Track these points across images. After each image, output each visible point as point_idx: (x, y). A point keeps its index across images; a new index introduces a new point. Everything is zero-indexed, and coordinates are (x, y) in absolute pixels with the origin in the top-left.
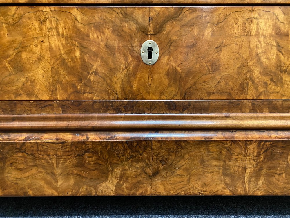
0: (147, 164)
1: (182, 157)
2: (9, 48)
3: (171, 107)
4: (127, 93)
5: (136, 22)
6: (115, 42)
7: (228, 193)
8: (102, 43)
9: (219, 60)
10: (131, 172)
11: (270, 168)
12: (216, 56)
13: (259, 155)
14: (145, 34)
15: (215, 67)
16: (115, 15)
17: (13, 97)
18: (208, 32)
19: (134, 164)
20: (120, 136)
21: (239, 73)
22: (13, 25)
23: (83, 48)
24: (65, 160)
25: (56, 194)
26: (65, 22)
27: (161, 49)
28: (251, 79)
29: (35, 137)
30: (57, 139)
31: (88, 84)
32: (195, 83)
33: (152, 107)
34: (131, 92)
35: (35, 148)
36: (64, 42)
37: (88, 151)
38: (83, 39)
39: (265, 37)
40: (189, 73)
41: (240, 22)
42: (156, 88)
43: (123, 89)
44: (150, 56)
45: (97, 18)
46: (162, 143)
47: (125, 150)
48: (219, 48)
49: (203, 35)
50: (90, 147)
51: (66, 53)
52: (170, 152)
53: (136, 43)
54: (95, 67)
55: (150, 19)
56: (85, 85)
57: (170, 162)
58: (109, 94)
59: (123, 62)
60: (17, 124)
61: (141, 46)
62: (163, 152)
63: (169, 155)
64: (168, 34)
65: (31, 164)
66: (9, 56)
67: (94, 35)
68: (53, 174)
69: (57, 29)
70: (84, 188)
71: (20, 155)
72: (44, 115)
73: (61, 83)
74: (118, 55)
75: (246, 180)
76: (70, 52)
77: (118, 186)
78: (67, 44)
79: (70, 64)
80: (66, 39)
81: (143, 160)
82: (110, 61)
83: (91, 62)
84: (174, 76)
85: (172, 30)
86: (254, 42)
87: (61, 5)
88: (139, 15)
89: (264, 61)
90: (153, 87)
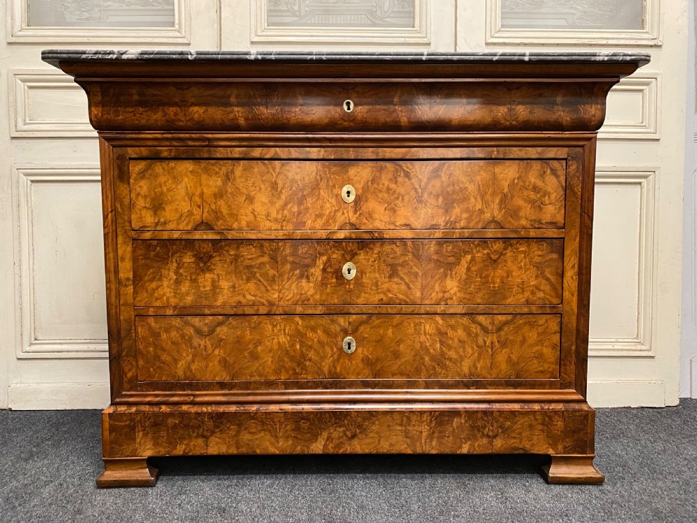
0: (347, 429)
1: (373, 424)
2: (249, 343)
3: (366, 384)
4: (333, 374)
5: (340, 325)
6: (324, 339)
7: (409, 451)
8: (316, 340)
9: (398, 351)
10: (335, 435)
11: (440, 432)
12: (396, 348)
13: (431, 421)
14: (346, 333)
15: (397, 355)
16: (325, 321)
17: (249, 377)
18: (390, 332)
19: (338, 429)
20: (327, 407)
21: (414, 360)
22: (254, 328)
23: (302, 344)
24: (286, 425)
25: (277, 452)
26: (290, 326)
27: (357, 343)
28: (423, 364)
29: (263, 408)
30: (281, 410)
31: (304, 368)
32: (382, 367)
33: (351, 384)
34: (335, 373)
35: (264, 416)
36: (289, 339)
37: (303, 419)
38: (302, 337)
39: (430, 335)
40: (378, 360)
41: (412, 325)
42: (354, 370)
43: (330, 372)
44: (349, 348)
45: (312, 323)
46: (359, 412)
47: (331, 418)
48: (399, 342)
49: (387, 334)
50: (305, 415)
51: (289, 346)
52: (364, 419)
53: (340, 339)
54: (310, 356)
55: (349, 323)
56: (302, 369)
57: (365, 427)
58: (319, 375)
59: (330, 352)
60: (251, 398)
61: (343, 340)
62: (359, 420)
63: (364, 421)
64: (361, 333)
65: (260, 429)
66: (249, 349)
67: (310, 334)
68: (276, 436)
69: (284, 330)
70: (299, 448)
71: (253, 421)
72: (271, 391)
73: (285, 367)
74: (326, 347)
75: (423, 441)
76: (293, 345)
77: (325, 446)
78: (290, 340)
79: (292, 353)
80: (291, 336)
81: (344, 426)
82: (321, 351)
83: (307, 352)
84: (367, 362)
85: (365, 331)
86: (423, 338)
87: (289, 314)
88: (342, 321)
89: (432, 351)
90: (352, 369)
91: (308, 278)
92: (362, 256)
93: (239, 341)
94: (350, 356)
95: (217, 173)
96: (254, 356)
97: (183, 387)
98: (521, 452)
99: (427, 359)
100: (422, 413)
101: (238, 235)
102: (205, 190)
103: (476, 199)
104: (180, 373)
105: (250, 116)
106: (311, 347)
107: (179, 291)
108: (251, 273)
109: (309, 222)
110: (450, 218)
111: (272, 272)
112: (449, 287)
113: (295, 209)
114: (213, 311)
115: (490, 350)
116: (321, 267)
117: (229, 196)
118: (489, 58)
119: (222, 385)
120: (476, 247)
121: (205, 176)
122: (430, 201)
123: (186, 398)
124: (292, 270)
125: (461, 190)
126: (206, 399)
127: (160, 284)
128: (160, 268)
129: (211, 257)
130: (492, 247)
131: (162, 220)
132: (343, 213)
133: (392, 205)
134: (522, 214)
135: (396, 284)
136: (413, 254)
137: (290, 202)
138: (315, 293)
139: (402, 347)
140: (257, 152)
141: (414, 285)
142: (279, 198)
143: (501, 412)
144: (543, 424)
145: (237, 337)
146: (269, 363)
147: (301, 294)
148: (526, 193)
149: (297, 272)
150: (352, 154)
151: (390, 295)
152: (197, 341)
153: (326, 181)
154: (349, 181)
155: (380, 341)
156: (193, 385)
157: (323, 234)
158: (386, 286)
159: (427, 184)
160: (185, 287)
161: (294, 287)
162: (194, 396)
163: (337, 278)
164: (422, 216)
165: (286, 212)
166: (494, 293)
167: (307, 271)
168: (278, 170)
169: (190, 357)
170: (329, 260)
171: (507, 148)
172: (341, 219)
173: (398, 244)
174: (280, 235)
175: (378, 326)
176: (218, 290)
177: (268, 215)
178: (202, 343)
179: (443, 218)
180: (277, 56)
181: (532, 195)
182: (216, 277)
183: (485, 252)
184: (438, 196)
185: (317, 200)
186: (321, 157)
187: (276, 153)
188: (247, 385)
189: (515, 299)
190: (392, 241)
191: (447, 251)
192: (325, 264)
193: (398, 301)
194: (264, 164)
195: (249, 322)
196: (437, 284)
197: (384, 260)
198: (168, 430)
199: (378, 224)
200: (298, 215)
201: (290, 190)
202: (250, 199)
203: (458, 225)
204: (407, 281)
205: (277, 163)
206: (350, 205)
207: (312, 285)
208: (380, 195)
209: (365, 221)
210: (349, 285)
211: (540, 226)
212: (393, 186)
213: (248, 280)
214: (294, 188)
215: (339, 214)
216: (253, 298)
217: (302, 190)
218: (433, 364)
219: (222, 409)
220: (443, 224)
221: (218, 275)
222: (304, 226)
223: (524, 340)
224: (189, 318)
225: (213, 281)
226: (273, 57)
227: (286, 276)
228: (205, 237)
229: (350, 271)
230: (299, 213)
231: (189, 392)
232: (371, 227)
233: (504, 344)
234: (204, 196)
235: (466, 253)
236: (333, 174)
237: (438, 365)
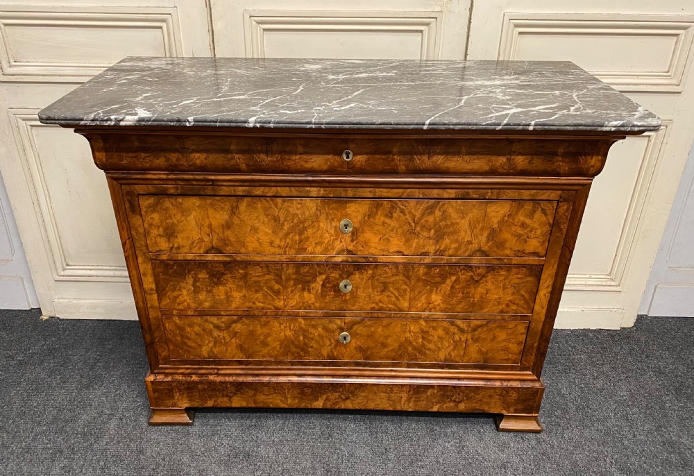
0: (342, 393)
1: (363, 391)
2: (260, 335)
3: (358, 364)
4: (331, 357)
5: (336, 324)
6: (324, 333)
7: (391, 409)
8: (316, 334)
9: (386, 343)
10: (332, 397)
11: (416, 398)
12: (385, 341)
13: (410, 391)
14: (342, 330)
15: (384, 345)
16: (326, 321)
17: (261, 358)
18: (380, 330)
19: (334, 393)
20: (325, 379)
21: (399, 349)
22: (263, 325)
23: (305, 337)
24: (293, 391)
25: (287, 407)
26: (295, 324)
27: (351, 337)
28: (407, 352)
29: (274, 379)
30: (289, 380)
31: (307, 352)
32: (372, 353)
33: (346, 364)
34: (334, 357)
35: (275, 385)
36: (293, 333)
37: (307, 387)
38: (305, 332)
39: (414, 333)
40: (368, 348)
41: (399, 325)
42: (348, 354)
43: (328, 355)
45: (313, 322)
46: (351, 384)
47: (329, 386)
48: (387, 337)
49: (377, 331)
50: (308, 384)
51: (294, 338)
52: (356, 388)
53: (336, 334)
54: (311, 344)
55: (345, 322)
56: (305, 352)
57: (356, 393)
58: (319, 357)
59: (328, 342)
60: (263, 372)
61: (339, 335)
62: (352, 389)
63: (355, 390)
64: (355, 330)
65: (273, 392)
66: (260, 339)
67: (311, 330)
68: (285, 397)
69: (290, 327)
70: (304, 404)
71: (266, 388)
72: (280, 367)
73: (291, 352)
74: (325, 339)
75: (403, 403)
76: (297, 337)
77: (324, 404)
78: (295, 334)
79: (297, 342)
80: (295, 331)
81: (340, 392)
82: (321, 341)
83: (309, 342)
84: (359, 349)
85: (359, 329)
86: (408, 335)
87: (294, 316)
88: (338, 322)
89: (414, 343)
90: (346, 354)
91: (309, 291)
92: (357, 276)
93: (252, 333)
94: (345, 346)
95: (222, 208)
96: (265, 344)
97: (208, 363)
98: (481, 411)
99: (410, 349)
100: (403, 386)
101: (246, 258)
102: (213, 223)
103: (466, 232)
104: (205, 354)
105: (251, 163)
106: (312, 339)
107: (197, 299)
108: (259, 286)
109: (310, 248)
110: (440, 248)
111: (277, 287)
112: (433, 300)
113: (297, 238)
114: (228, 313)
115: (464, 345)
116: (321, 283)
117: (236, 227)
118: (493, 127)
119: (240, 363)
120: (461, 270)
121: (212, 210)
122: (422, 233)
123: (211, 371)
124: (295, 285)
125: (453, 224)
126: (228, 372)
127: (180, 293)
128: (179, 282)
129: (223, 274)
130: (476, 271)
131: (176, 245)
132: (341, 242)
133: (387, 236)
134: (507, 245)
135: (387, 296)
136: (403, 274)
137: (292, 233)
138: (316, 302)
139: (389, 340)
140: (259, 191)
141: (403, 298)
142: (282, 229)
143: (467, 387)
144: (500, 395)
145: (250, 331)
146: (278, 348)
147: (304, 303)
148: (513, 229)
149: (300, 286)
150: (350, 193)
151: (381, 305)
152: (216, 333)
153: (325, 215)
154: (346, 216)
155: (371, 336)
156: (216, 361)
157: (323, 258)
158: (377, 298)
159: (420, 219)
160: (202, 296)
161: (297, 296)
162: (218, 369)
163: (334, 291)
164: (414, 245)
165: (288, 240)
166: (473, 305)
167: (308, 286)
168: (279, 206)
169: (211, 344)
170: (327, 278)
171: (502, 190)
172: (338, 246)
173: (390, 267)
174: (284, 258)
175: (370, 326)
176: (231, 299)
177: (272, 243)
178: (221, 335)
179: (434, 247)
180: (276, 125)
181: (520, 231)
182: (228, 289)
183: (468, 274)
184: (430, 229)
185: (317, 230)
186: (321, 196)
187: (278, 192)
188: (260, 363)
189: (490, 310)
190: (386, 265)
191: (434, 273)
192: (324, 281)
193: (388, 309)
194: (266, 200)
195: (259, 321)
196: (424, 297)
197: (378, 279)
198: (199, 392)
199: (372, 251)
200: (299, 243)
201: (292, 222)
202: (255, 230)
203: (446, 253)
204: (397, 295)
205: (279, 200)
206: (348, 235)
207: (312, 296)
208: (376, 228)
209: (361, 248)
210: (346, 296)
211: (523, 255)
212: (388, 221)
213: (257, 291)
214: (295, 221)
215: (337, 242)
216: (262, 305)
217: (303, 222)
218: (415, 352)
219: (241, 379)
220: (432, 251)
221: (230, 288)
222: (305, 252)
223: (494, 338)
224: (208, 317)
225: (226, 293)
226: (272, 125)
227: (289, 290)
228: (216, 259)
229: (346, 286)
230: (301, 241)
231: (214, 367)
232: (366, 253)
233: (476, 340)
234: (213, 227)
235: (451, 274)
236: (332, 209)
237: (419, 353)
